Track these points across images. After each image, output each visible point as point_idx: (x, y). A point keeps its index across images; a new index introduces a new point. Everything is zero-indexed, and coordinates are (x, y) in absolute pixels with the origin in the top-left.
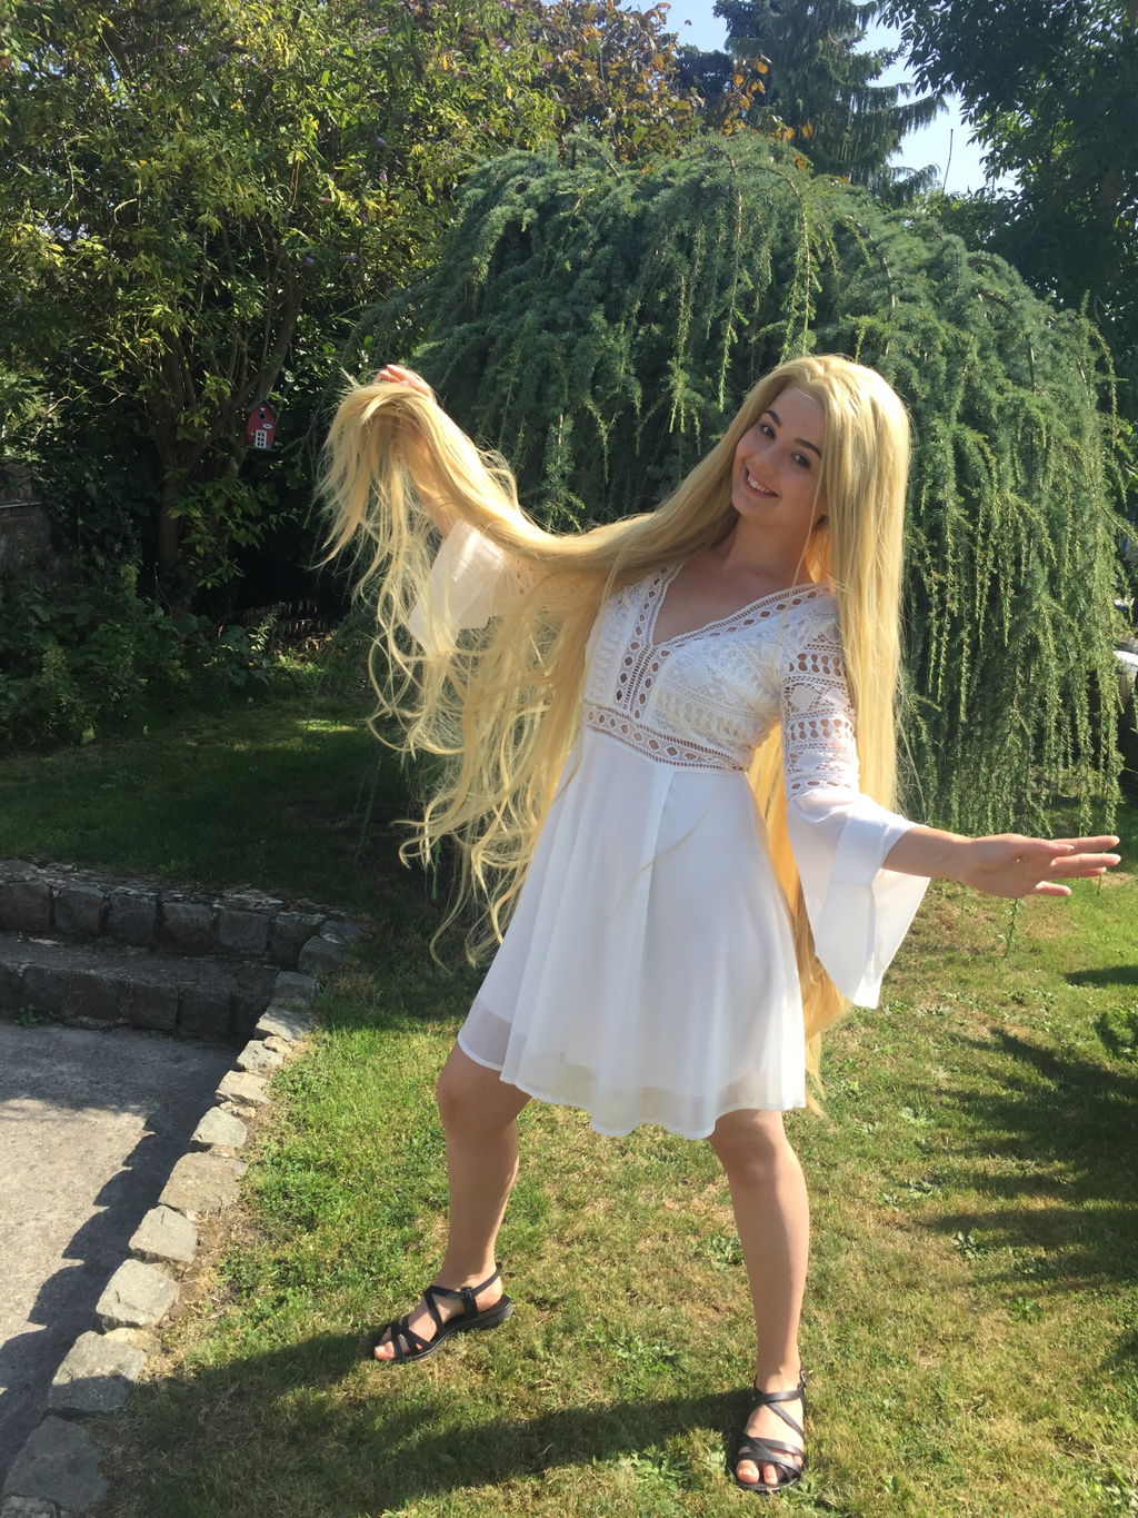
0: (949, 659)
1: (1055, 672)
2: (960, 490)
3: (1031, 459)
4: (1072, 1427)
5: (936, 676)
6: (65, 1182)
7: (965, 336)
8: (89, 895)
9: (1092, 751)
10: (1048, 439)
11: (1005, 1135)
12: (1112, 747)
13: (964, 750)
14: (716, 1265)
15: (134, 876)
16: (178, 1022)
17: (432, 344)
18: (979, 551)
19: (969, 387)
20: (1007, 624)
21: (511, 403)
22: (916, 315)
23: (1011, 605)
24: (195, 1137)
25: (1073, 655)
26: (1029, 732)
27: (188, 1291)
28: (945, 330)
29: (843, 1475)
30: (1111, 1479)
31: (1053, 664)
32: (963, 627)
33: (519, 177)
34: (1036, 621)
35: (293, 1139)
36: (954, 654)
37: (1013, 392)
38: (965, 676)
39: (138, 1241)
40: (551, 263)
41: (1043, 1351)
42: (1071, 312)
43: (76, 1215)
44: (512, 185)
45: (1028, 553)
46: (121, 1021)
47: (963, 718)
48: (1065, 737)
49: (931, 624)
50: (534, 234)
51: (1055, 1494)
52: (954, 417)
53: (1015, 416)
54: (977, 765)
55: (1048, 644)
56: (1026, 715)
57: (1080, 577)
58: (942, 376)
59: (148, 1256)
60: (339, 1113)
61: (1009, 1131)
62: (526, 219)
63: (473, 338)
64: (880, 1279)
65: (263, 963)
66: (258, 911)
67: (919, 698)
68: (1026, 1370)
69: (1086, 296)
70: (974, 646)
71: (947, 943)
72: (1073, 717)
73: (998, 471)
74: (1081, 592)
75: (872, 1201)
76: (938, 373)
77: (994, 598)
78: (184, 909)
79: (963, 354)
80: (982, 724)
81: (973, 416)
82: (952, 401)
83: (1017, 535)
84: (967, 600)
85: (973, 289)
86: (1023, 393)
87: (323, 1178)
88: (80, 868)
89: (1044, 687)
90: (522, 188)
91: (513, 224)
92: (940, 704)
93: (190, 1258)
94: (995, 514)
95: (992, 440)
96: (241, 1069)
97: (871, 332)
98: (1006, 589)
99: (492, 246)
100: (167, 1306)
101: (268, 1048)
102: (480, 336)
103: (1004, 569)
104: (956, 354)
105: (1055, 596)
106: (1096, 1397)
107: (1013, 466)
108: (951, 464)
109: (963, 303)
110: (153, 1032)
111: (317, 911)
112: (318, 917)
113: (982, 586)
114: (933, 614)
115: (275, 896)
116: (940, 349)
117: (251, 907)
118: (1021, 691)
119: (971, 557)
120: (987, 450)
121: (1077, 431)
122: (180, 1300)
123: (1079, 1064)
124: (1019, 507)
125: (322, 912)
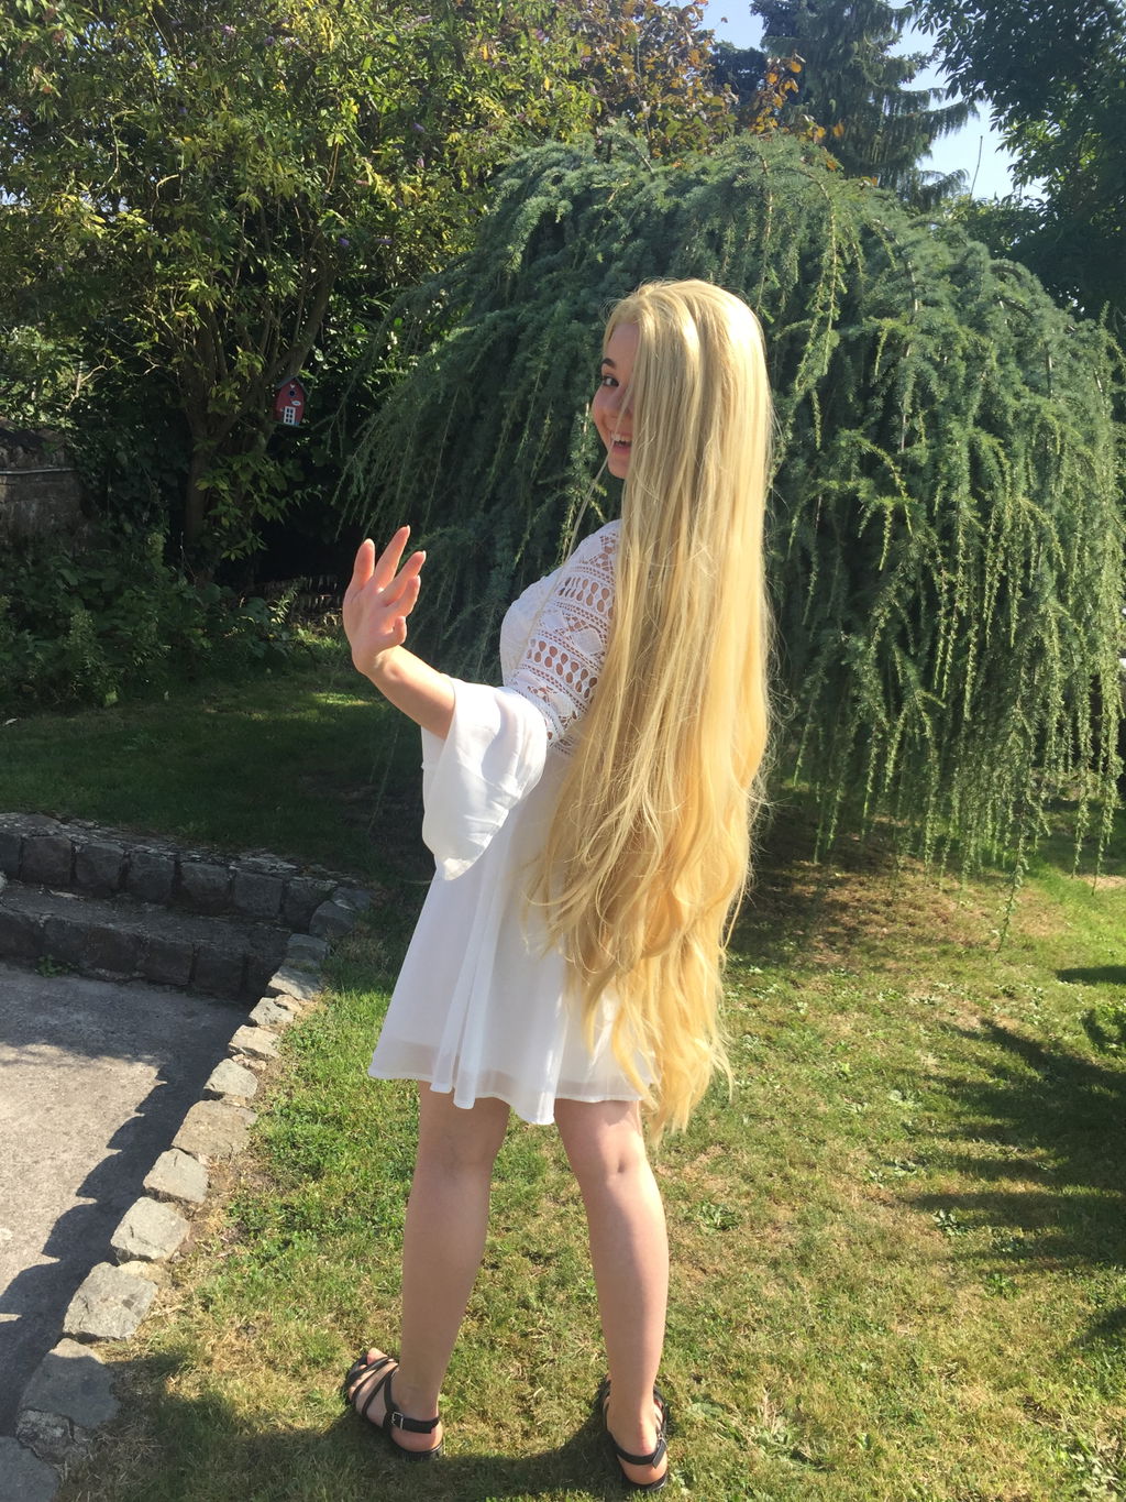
0: (956, 657)
1: (1059, 675)
2: (974, 493)
3: (1044, 464)
4: (1041, 1397)
5: (942, 673)
6: (80, 1125)
7: (985, 341)
8: (109, 852)
9: (1092, 754)
10: (1062, 446)
11: (990, 1121)
12: (1112, 750)
13: (967, 748)
14: (705, 1230)
15: (154, 836)
16: (192, 978)
17: (464, 330)
18: (989, 554)
19: (986, 391)
20: (1014, 625)
21: (540, 390)
22: (938, 320)
23: (1019, 607)
24: (208, 1086)
25: (1077, 659)
26: (1030, 732)
27: (198, 1230)
28: (966, 336)
29: (819, 1431)
30: (1076, 1447)
31: (1056, 666)
32: (970, 627)
33: (555, 169)
34: (1043, 624)
35: (301, 1093)
36: (961, 652)
37: (1030, 399)
38: (971, 674)
39: (152, 1180)
40: (583, 255)
41: (1017, 1325)
42: (1090, 322)
43: (90, 1156)
44: (548, 176)
45: (1038, 557)
46: (136, 974)
47: (967, 715)
48: (1067, 739)
49: (939, 623)
50: (568, 225)
51: (1022, 1458)
52: (971, 421)
53: (1030, 422)
54: (979, 764)
55: (1053, 646)
56: (1028, 715)
57: (1087, 583)
58: (961, 380)
59: (161, 1195)
60: (347, 1071)
61: (994, 1117)
62: (561, 211)
63: (505, 324)
64: (862, 1250)
65: (276, 925)
66: (272, 875)
67: (925, 694)
68: (999, 1341)
69: (1106, 307)
70: (981, 646)
71: (941, 936)
72: (1075, 719)
73: (1011, 475)
74: (1088, 597)
75: (858, 1176)
76: (957, 377)
77: (1002, 599)
78: (201, 868)
79: (982, 359)
80: (985, 722)
81: (988, 422)
82: (969, 405)
83: (1027, 538)
84: (976, 600)
85: (995, 297)
86: (1039, 400)
87: (330, 1130)
88: (101, 825)
89: (1047, 689)
90: (558, 180)
91: (548, 215)
92: (943, 701)
93: (201, 1199)
94: (1007, 517)
95: (1006, 445)
96: (253, 1024)
97: (892, 335)
98: (1014, 591)
99: (526, 236)
100: (178, 1243)
101: (279, 1006)
102: (511, 324)
103: (1013, 572)
104: (975, 359)
105: (1063, 600)
106: (1066, 1370)
107: (1027, 471)
108: (966, 466)
109: (985, 309)
110: (168, 987)
111: (329, 877)
112: (330, 883)
113: (991, 587)
114: (942, 612)
115: (289, 861)
116: (960, 353)
117: (266, 870)
118: (1024, 691)
119: (982, 559)
120: (1002, 454)
121: (1091, 440)
122: (191, 1238)
123: (1065, 1057)
124: (1030, 512)
125: (334, 879)
